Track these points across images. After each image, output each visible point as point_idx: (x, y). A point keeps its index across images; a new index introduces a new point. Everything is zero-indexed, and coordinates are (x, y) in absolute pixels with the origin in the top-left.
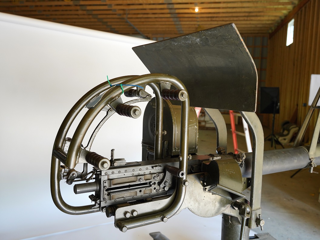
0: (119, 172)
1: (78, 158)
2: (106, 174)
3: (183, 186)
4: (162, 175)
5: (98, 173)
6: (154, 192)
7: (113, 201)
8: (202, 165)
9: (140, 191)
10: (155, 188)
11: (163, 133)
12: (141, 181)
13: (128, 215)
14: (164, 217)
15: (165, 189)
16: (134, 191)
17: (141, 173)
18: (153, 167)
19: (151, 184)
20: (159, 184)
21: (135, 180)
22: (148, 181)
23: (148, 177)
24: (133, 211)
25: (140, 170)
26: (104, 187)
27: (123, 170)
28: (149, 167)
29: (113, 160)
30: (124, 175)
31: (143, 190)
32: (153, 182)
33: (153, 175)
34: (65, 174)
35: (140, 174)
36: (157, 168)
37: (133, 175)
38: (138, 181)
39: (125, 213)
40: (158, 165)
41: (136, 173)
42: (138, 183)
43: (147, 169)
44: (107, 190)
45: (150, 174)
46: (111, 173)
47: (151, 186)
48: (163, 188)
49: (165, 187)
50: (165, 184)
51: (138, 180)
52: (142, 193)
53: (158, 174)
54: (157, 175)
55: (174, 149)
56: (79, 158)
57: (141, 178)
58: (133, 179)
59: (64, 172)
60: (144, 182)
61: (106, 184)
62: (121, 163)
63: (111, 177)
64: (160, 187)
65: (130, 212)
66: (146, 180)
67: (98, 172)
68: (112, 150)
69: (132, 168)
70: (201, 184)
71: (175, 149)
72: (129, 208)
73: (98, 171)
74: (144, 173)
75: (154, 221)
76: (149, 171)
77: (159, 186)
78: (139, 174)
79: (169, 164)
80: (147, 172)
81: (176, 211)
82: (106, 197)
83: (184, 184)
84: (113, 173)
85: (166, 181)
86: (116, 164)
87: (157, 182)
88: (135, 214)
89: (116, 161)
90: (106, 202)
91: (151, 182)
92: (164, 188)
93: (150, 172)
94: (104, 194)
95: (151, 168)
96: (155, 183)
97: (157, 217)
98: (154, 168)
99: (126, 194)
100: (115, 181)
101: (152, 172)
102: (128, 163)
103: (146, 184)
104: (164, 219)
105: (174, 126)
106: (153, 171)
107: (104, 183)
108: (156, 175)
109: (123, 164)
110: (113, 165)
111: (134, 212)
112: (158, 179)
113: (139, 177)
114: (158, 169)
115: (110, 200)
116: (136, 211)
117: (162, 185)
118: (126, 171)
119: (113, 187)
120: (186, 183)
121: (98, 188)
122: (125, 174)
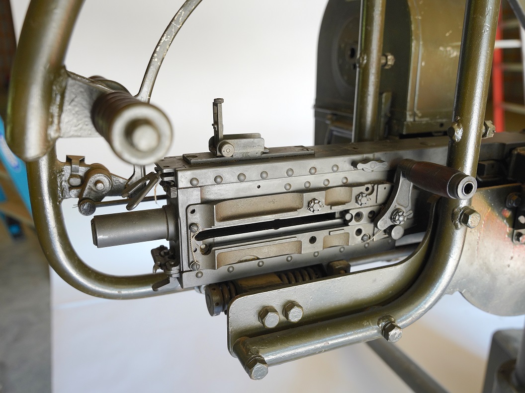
0: (241, 178)
1: (56, 114)
2: (195, 182)
3: (457, 228)
4: (382, 190)
5: (166, 179)
6: (356, 241)
7: (223, 270)
8: (514, 158)
9: (313, 240)
10: (359, 232)
11: (383, 61)
12: (316, 207)
13: (272, 321)
14: (393, 327)
15: (393, 233)
16: (293, 239)
17: (316, 181)
18: (354, 164)
19: (348, 217)
20: (374, 217)
21: (294, 205)
22: (337, 209)
23: (340, 194)
24: (289, 306)
25: (313, 171)
26: (190, 226)
27: (252, 171)
28: (343, 162)
29: (220, 136)
30: (259, 187)
31: (320, 235)
32: (354, 212)
33: (356, 190)
34: (76, 181)
35: (313, 185)
36: (367, 166)
37: (288, 187)
38: (304, 209)
39: (264, 312)
40: (370, 156)
41: (299, 182)
42: (304, 213)
43: (335, 169)
44: (201, 236)
45: (345, 185)
46: (211, 181)
47: (346, 223)
48: (385, 231)
49: (391, 228)
50: (392, 218)
51: (305, 204)
52: (318, 247)
53: (370, 186)
54: (367, 189)
55: (410, 116)
56: (60, 116)
57: (314, 199)
58: (289, 200)
59: (72, 176)
60: (327, 210)
61: (197, 218)
62: (245, 146)
63: (214, 193)
64: (376, 226)
65: (279, 309)
66: (332, 204)
67: (168, 175)
68: (217, 103)
69: (285, 165)
70: (508, 220)
71: (414, 115)
72: (275, 298)
73: (165, 171)
74: (326, 183)
75: (356, 336)
76: (342, 175)
77: (372, 225)
78: (307, 185)
79: (407, 154)
80: (336, 179)
81: (427, 306)
82: (198, 257)
83: (465, 221)
84: (218, 180)
85: (397, 211)
86: (228, 151)
87: (365, 212)
88: (295, 316)
89: (228, 141)
90: (200, 275)
91: (347, 211)
92: (388, 231)
93: (345, 181)
94: (191, 249)
95: (348, 166)
96: (359, 216)
97: (368, 326)
98: (360, 166)
99: (265, 250)
100: (227, 209)
101: (350, 180)
102: (272, 150)
103: (331, 216)
104: (392, 333)
105: (414, 44)
106: (354, 176)
107: (189, 215)
108: (362, 189)
109: (255, 151)
110: (218, 154)
111: (292, 311)
112: (369, 203)
113: (308, 196)
114: (372, 170)
115: (213, 267)
116: (299, 306)
117: (384, 223)
118: (263, 176)
119: (218, 225)
120: (472, 219)
121: (172, 229)
122: (261, 183)
